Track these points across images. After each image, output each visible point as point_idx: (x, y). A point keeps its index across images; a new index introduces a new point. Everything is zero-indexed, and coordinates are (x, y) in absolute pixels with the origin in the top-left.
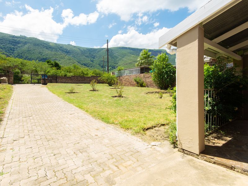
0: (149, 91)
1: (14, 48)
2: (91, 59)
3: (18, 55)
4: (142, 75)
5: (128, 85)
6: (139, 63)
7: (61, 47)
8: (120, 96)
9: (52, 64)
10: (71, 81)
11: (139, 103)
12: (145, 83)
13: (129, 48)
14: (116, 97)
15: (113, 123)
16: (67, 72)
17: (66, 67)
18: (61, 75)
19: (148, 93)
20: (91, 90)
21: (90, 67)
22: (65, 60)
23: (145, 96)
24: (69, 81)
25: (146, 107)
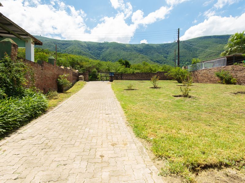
0: (240, 90)
1: (100, 53)
2: (165, 56)
3: (103, 58)
4: (230, 67)
5: (206, 82)
6: (227, 52)
7: (135, 47)
8: (186, 96)
9: (123, 63)
10: (135, 78)
11: (214, 108)
12: (234, 79)
13: (215, 37)
14: (180, 96)
15: (145, 138)
16: (135, 69)
17: (136, 65)
18: (129, 72)
19: (239, 93)
20: (152, 88)
21: (163, 63)
22: (138, 59)
23: (231, 97)
24: (134, 78)
25: (226, 115)
